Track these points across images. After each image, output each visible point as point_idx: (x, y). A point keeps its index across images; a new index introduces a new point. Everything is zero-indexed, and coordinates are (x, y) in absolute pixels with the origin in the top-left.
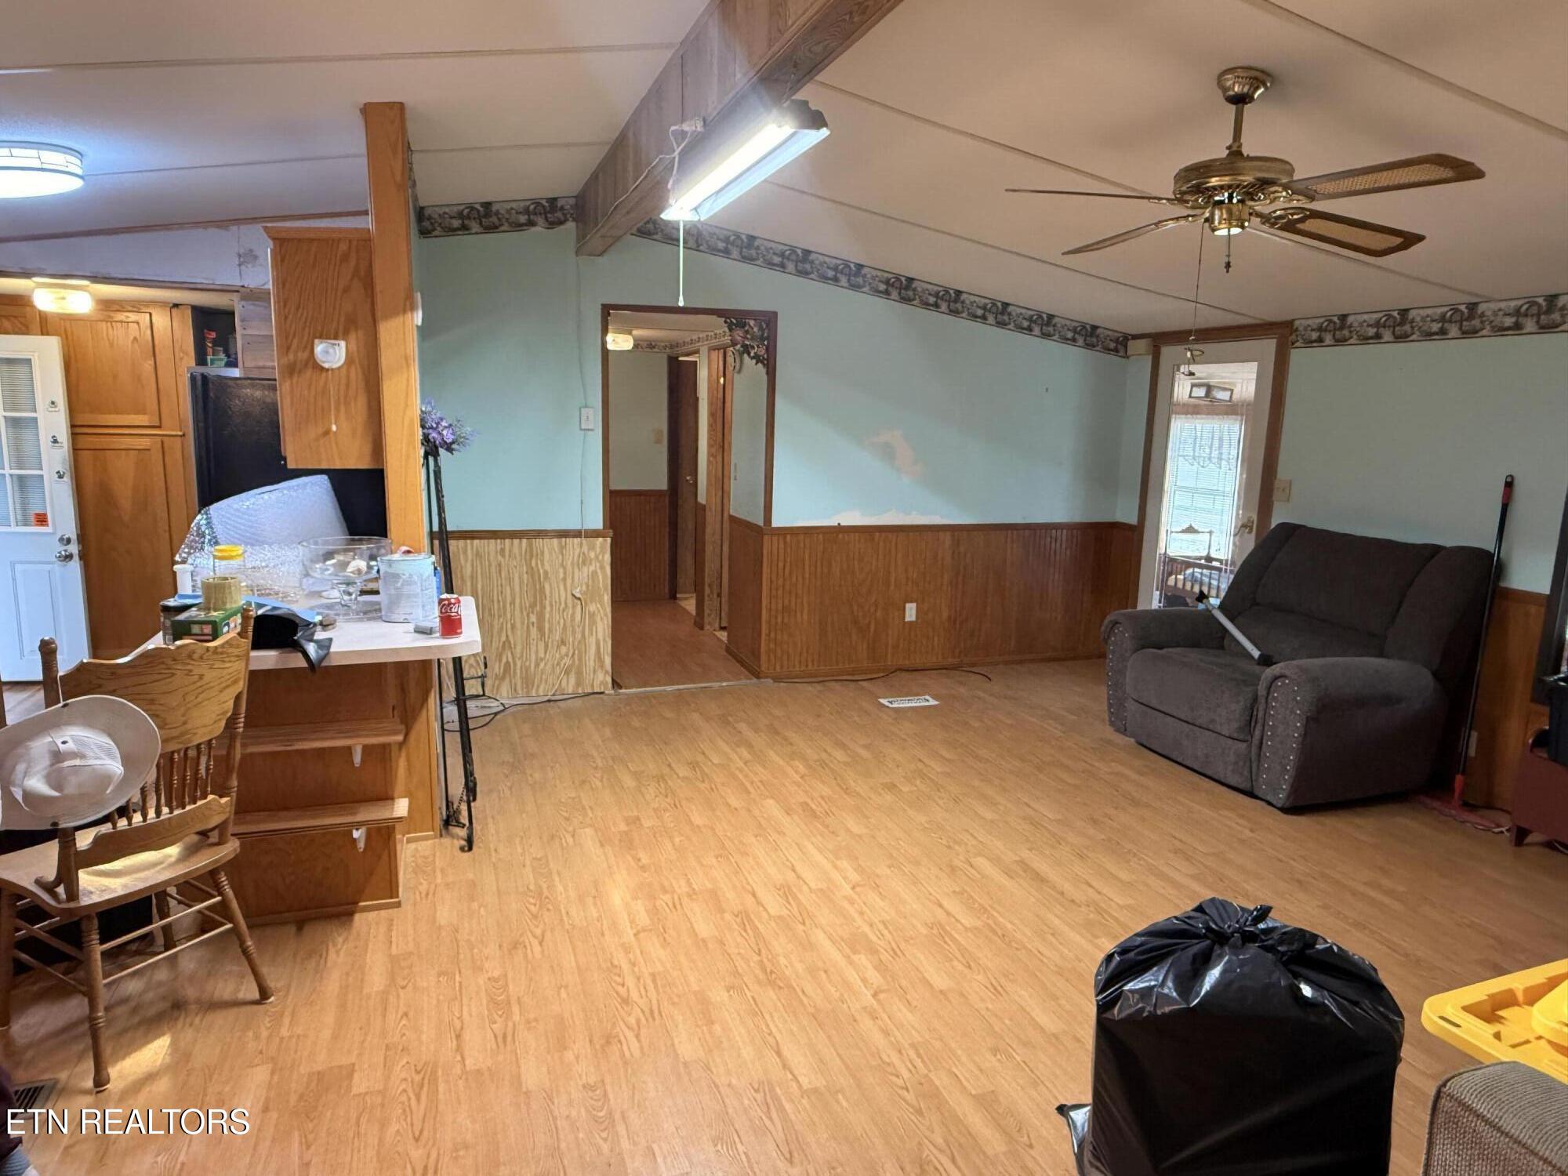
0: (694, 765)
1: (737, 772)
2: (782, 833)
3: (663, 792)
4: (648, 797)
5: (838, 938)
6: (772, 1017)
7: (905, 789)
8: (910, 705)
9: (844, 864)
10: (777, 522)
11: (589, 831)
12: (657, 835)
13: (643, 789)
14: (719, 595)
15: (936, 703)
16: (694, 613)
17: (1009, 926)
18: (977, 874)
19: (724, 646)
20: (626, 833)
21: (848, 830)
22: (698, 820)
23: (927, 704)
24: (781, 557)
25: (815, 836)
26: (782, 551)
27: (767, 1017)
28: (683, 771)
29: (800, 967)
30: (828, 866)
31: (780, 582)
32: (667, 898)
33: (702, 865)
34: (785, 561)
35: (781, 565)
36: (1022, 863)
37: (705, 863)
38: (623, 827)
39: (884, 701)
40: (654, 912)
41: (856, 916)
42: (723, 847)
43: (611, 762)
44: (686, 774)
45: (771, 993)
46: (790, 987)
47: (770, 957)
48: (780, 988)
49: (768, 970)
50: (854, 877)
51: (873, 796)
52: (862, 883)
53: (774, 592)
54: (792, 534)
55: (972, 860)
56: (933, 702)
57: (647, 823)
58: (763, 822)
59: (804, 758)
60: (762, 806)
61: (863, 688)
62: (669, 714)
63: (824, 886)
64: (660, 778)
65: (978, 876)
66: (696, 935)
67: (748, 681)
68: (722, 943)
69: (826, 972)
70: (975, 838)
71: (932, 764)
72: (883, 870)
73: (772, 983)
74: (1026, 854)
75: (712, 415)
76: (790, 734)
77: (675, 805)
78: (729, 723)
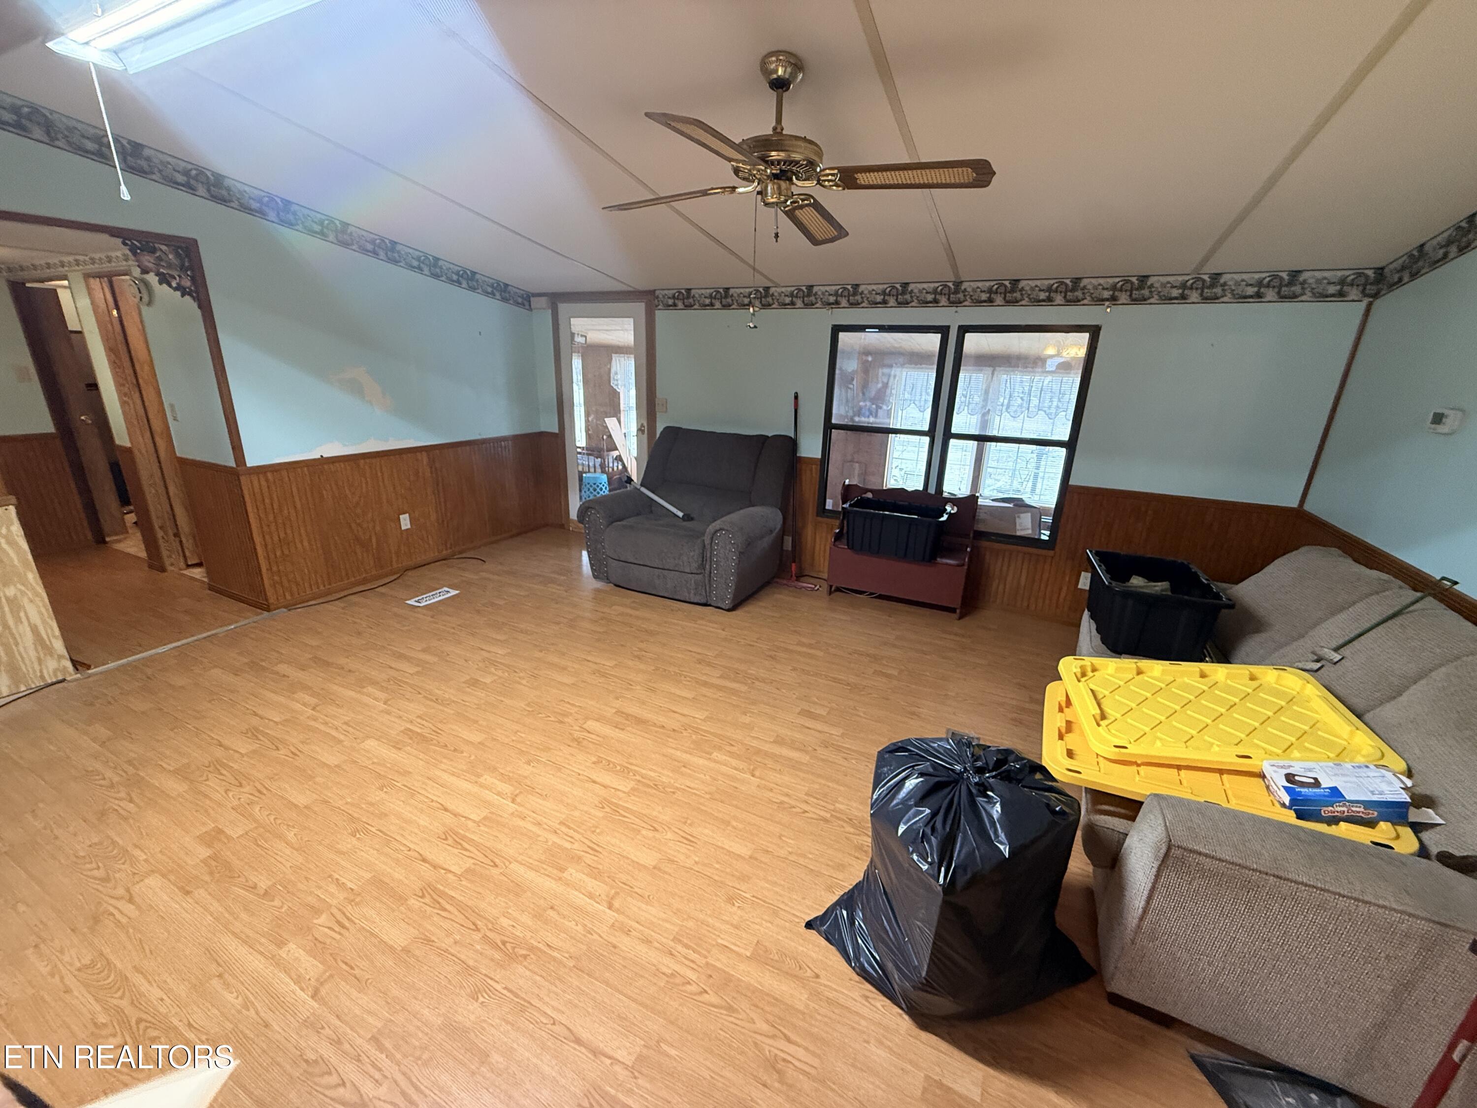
0: (254, 733)
1: (312, 723)
2: (406, 773)
3: (233, 781)
4: (217, 796)
5: (537, 863)
6: (541, 999)
7: (488, 680)
8: (436, 600)
9: (488, 779)
10: (251, 461)
11: (154, 881)
12: (261, 842)
13: (203, 788)
14: (177, 535)
15: (457, 592)
16: (143, 554)
17: (652, 774)
18: (598, 738)
19: (206, 586)
20: (215, 857)
21: (469, 742)
22: (301, 800)
23: (449, 595)
24: (266, 494)
25: (441, 762)
26: (265, 490)
27: (535, 1002)
28: (244, 746)
29: (525, 919)
30: (475, 789)
31: (271, 518)
32: (323, 919)
33: (343, 853)
34: (271, 499)
35: (267, 501)
36: (619, 712)
37: (345, 850)
38: (204, 852)
39: (411, 602)
40: (318, 948)
41: (534, 829)
42: (352, 819)
43: (131, 770)
44: (251, 748)
45: (521, 969)
46: (532, 949)
47: (490, 926)
48: (525, 957)
49: (500, 944)
50: (506, 788)
51: (465, 698)
52: (518, 791)
53: (265, 528)
54: (272, 472)
55: (585, 726)
56: (454, 592)
57: (234, 832)
58: (378, 769)
59: (374, 683)
60: (368, 751)
61: (383, 594)
62: (179, 680)
63: (485, 813)
64: (217, 766)
65: (601, 739)
66: (391, 948)
67: (259, 617)
68: (428, 941)
69: (552, 908)
70: (573, 705)
71: (493, 649)
72: (526, 770)
73: (512, 957)
74: (617, 704)
75: (111, 351)
76: (342, 661)
77: (260, 792)
78: (264, 669)
